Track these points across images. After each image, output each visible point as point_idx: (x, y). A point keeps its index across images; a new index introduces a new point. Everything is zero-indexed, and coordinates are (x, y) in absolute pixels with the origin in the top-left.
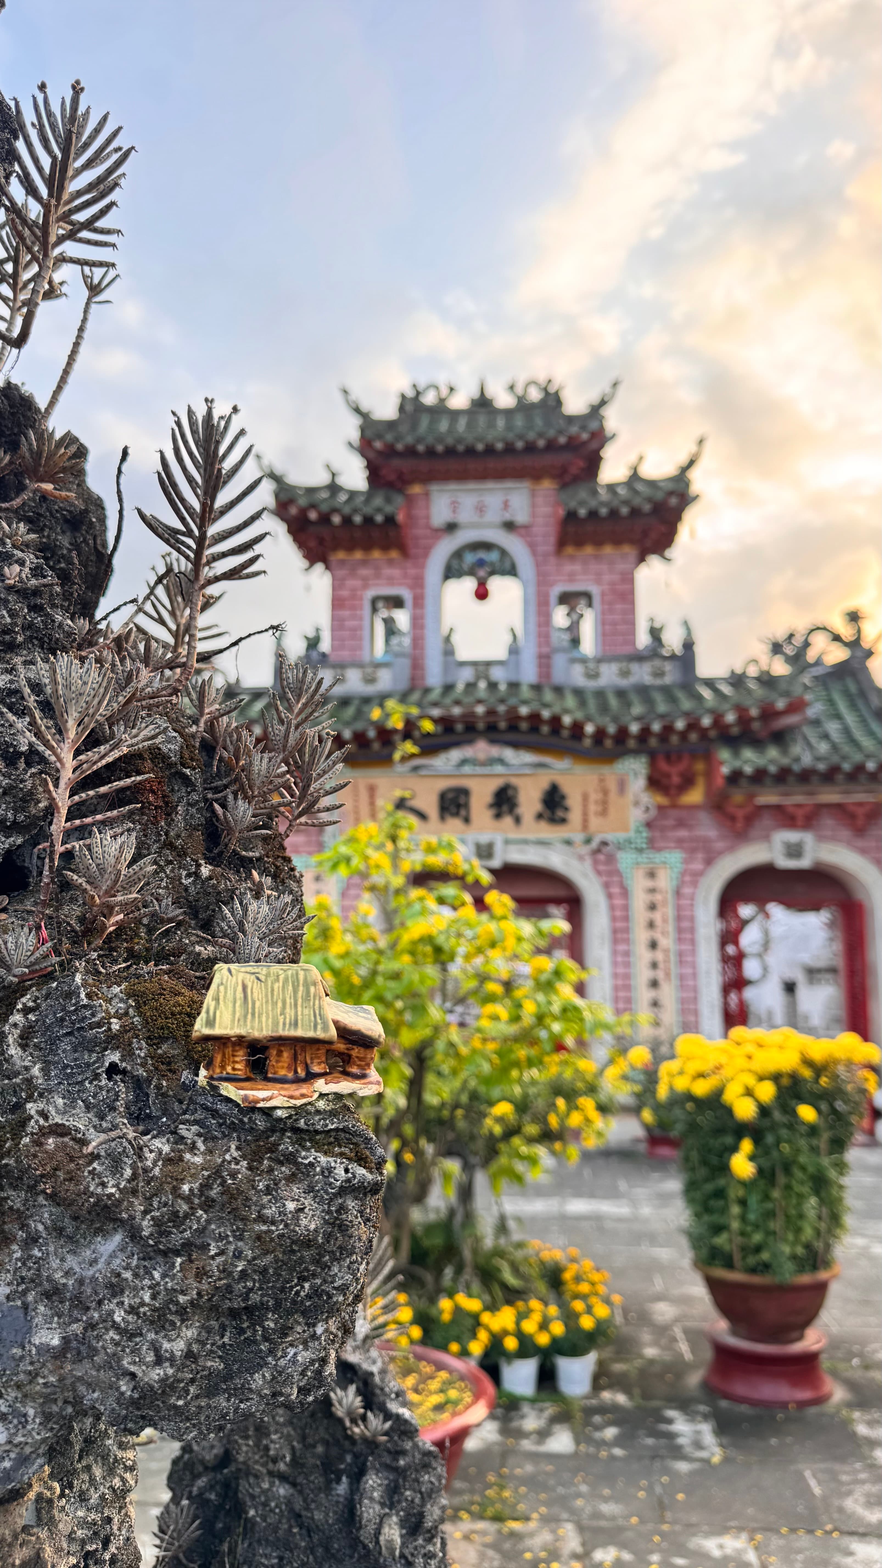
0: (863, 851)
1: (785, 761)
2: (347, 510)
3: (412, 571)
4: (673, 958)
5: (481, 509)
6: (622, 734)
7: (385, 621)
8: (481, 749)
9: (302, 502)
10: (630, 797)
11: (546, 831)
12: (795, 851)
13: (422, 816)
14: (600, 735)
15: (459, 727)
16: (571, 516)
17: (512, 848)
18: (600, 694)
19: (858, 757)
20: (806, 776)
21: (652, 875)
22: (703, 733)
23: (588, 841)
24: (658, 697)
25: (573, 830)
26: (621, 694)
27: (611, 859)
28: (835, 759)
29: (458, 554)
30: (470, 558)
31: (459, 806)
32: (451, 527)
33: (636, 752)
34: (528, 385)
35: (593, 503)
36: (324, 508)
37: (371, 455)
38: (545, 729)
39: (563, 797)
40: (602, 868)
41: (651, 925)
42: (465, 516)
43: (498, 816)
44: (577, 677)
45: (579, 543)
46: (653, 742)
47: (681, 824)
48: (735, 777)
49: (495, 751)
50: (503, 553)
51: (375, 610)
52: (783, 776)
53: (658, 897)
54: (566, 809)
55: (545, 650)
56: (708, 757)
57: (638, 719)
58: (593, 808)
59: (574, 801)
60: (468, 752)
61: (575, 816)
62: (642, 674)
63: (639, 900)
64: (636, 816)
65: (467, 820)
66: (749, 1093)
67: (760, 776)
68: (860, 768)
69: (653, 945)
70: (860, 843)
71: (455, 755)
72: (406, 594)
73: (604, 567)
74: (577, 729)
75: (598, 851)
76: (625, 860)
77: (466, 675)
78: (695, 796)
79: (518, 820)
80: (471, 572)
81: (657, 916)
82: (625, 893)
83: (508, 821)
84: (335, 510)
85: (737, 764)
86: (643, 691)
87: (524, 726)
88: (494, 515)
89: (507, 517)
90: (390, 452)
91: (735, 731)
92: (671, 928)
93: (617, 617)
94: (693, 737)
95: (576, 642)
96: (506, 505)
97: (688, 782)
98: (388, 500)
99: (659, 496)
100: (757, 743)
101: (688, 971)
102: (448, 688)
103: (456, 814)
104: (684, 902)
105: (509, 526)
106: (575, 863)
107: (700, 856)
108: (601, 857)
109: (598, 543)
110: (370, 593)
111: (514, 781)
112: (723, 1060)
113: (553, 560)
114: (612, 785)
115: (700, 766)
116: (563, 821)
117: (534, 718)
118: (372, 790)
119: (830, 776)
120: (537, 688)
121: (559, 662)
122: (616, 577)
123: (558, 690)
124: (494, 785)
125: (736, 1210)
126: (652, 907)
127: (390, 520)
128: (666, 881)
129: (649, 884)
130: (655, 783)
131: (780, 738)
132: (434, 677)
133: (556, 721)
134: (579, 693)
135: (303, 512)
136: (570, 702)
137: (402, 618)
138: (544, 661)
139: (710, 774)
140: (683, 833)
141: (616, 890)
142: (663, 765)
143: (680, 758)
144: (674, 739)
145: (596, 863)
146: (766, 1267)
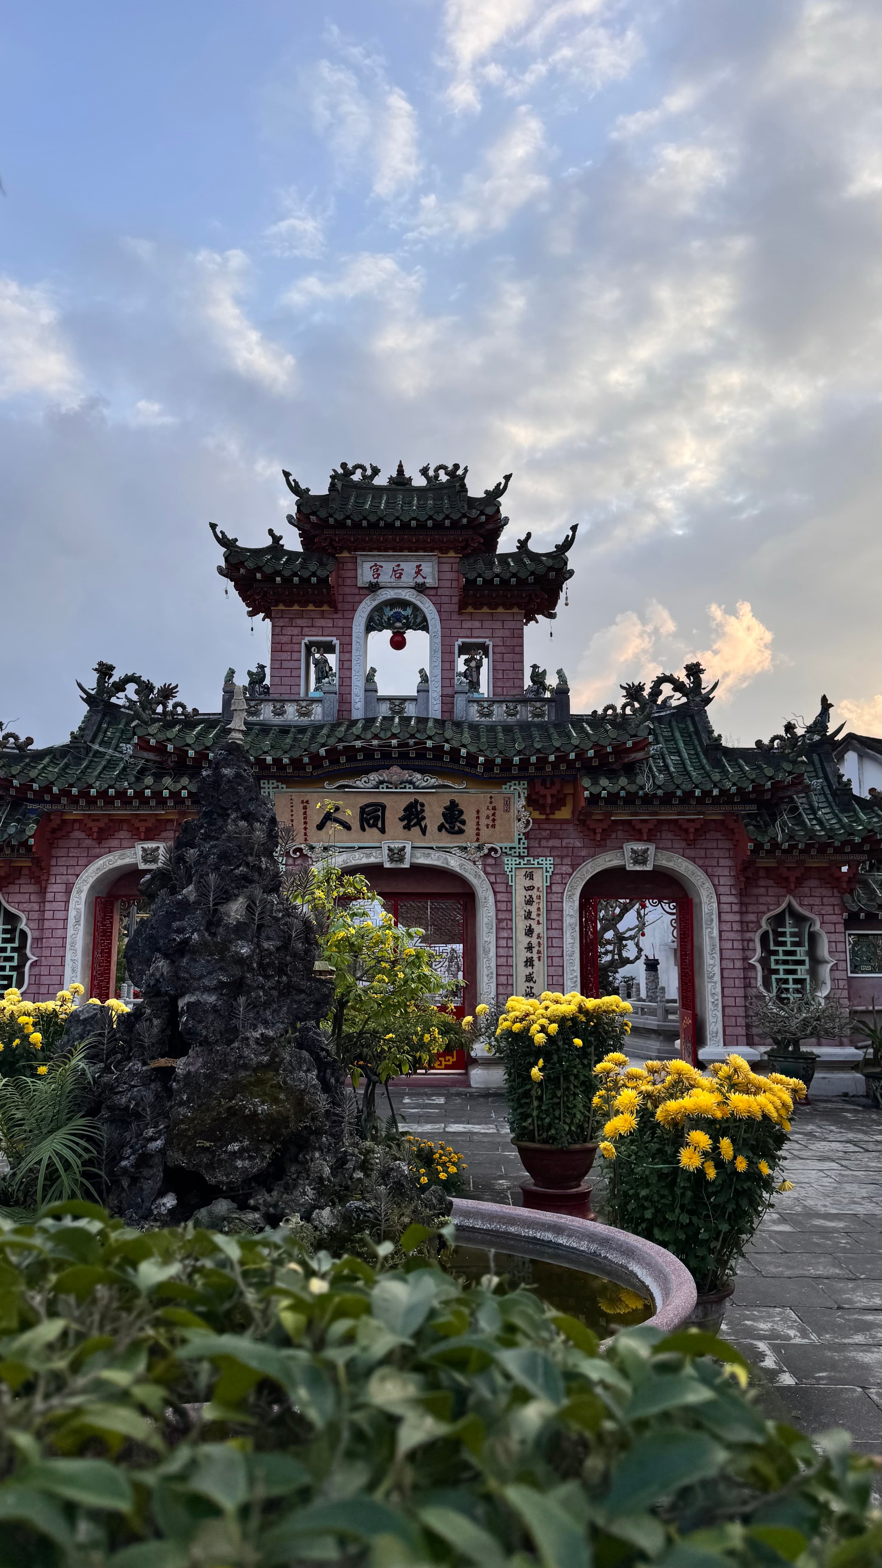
0: (693, 859)
1: (633, 788)
2: (287, 573)
3: (340, 623)
4: (544, 941)
5: (398, 574)
6: (507, 764)
7: (317, 663)
8: (396, 773)
9: (250, 564)
10: (513, 813)
11: (446, 840)
12: (640, 858)
13: (348, 827)
14: (489, 764)
15: (377, 756)
16: (471, 583)
17: (418, 853)
18: (491, 728)
19: (688, 787)
20: (648, 800)
21: (530, 876)
22: (571, 764)
23: (480, 848)
24: (536, 734)
25: (468, 839)
26: (508, 729)
27: (498, 863)
28: (672, 787)
29: (379, 609)
30: (389, 612)
31: (376, 819)
32: (374, 588)
33: (518, 778)
34: (437, 470)
35: (488, 575)
36: (268, 570)
37: (307, 527)
38: (447, 758)
39: (461, 812)
40: (489, 869)
41: (528, 916)
42: (385, 578)
43: (407, 827)
44: (474, 714)
45: (477, 606)
46: (532, 770)
47: (553, 835)
48: (594, 799)
49: (406, 775)
50: (416, 608)
51: (309, 653)
52: (630, 799)
53: (534, 893)
54: (463, 822)
55: (449, 691)
56: (575, 782)
57: (519, 753)
58: (483, 821)
59: (469, 816)
60: (385, 775)
61: (470, 828)
62: (525, 713)
63: (519, 896)
64: (518, 828)
65: (383, 831)
66: (543, 1029)
67: (613, 799)
68: (689, 794)
69: (529, 932)
70: (692, 853)
71: (374, 777)
72: (336, 641)
73: (499, 624)
74: (472, 759)
75: (488, 855)
76: (510, 863)
77: (384, 710)
78: (564, 813)
79: (424, 831)
80: (389, 626)
81: (533, 909)
82: (509, 890)
83: (416, 830)
84: (278, 573)
85: (595, 790)
86: (525, 727)
87: (430, 755)
88: (408, 578)
89: (420, 580)
90: (323, 524)
91: (595, 763)
92: (543, 919)
93: (508, 666)
94: (563, 767)
95: (474, 685)
96: (418, 572)
97: (560, 802)
98: (322, 564)
99: (541, 570)
100: (612, 774)
101: (555, 952)
102: (369, 722)
103: (375, 825)
104: (554, 898)
105: (421, 588)
106: (469, 865)
107: (567, 861)
108: (490, 861)
109: (493, 606)
110: (307, 640)
111: (421, 799)
112: (531, 1010)
113: (455, 616)
114: (500, 804)
115: (569, 790)
116: (461, 831)
117: (438, 749)
118: (305, 804)
119: (667, 799)
120: (440, 723)
121: (460, 701)
122: (507, 633)
123: (458, 725)
124: (405, 801)
125: (536, 1103)
126: (529, 902)
127: (323, 581)
128: (540, 881)
129: (528, 883)
130: (532, 802)
131: (630, 770)
132: (358, 711)
133: (455, 751)
134: (474, 727)
135: (252, 572)
136: (466, 737)
137: (332, 659)
138: (448, 700)
139: (575, 796)
140: (555, 842)
141: (501, 888)
142: (539, 788)
143: (553, 783)
144: (549, 768)
145: (485, 865)
146: (554, 1139)
